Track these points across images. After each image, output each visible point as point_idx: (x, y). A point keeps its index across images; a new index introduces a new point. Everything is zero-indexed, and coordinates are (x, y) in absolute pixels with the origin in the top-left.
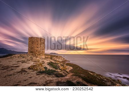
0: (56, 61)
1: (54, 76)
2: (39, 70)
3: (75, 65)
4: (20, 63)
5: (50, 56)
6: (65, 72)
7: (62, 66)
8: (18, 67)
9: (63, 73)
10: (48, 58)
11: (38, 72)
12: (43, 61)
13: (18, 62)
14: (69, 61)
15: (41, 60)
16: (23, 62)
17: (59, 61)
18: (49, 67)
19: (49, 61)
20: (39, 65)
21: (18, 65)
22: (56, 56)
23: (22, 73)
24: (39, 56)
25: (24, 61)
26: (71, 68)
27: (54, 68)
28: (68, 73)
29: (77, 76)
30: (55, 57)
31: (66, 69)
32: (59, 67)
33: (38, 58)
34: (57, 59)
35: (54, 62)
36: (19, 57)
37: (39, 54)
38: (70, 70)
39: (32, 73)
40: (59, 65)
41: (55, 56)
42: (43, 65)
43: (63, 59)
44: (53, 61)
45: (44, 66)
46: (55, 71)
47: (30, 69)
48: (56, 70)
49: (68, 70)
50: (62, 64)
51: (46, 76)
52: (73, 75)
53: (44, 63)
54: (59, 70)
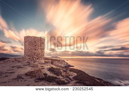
0: (58, 66)
1: (55, 83)
2: (38, 77)
3: (80, 71)
4: (16, 68)
5: (50, 61)
6: (68, 79)
7: (65, 73)
8: (13, 73)
9: (66, 80)
10: (48, 63)
11: (37, 79)
12: (42, 67)
13: (13, 67)
14: (73, 67)
15: (40, 65)
16: (19, 68)
17: (61, 67)
18: (49, 74)
19: (49, 67)
20: (37, 71)
21: (13, 71)
22: (58, 60)
23: (18, 80)
24: (37, 61)
25: (20, 66)
26: (76, 74)
27: (55, 74)
28: (72, 80)
29: (81, 83)
30: (56, 62)
31: (69, 75)
32: (61, 73)
33: (36, 63)
34: (59, 64)
35: (56, 68)
36: (13, 61)
37: (38, 57)
38: (73, 76)
39: (30, 79)
40: (61, 71)
41: (56, 60)
42: (43, 71)
43: (66, 64)
44: (54, 67)
45: (44, 73)
46: (56, 78)
47: (27, 75)
48: (58, 77)
49: (71, 77)
50: (64, 69)
51: (46, 83)
52: (77, 82)
53: (44, 68)
54: (61, 77)
